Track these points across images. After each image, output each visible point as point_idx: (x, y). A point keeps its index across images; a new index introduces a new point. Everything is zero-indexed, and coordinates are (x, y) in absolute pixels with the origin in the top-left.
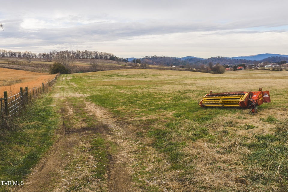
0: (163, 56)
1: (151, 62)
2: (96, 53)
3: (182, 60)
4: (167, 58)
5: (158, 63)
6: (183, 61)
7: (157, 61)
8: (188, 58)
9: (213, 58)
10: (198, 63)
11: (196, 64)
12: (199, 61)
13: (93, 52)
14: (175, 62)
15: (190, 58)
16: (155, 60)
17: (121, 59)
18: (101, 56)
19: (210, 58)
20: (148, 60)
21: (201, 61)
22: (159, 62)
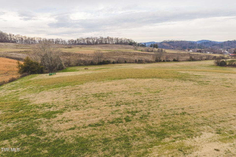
0: (180, 40)
1: (168, 45)
2: (117, 39)
3: (198, 43)
4: (183, 41)
5: (175, 47)
6: (199, 45)
7: (174, 44)
8: (203, 42)
9: (229, 41)
10: (214, 46)
11: (212, 47)
12: (215, 45)
13: (114, 38)
14: (191, 46)
15: (205, 42)
16: (172, 44)
17: (139, 44)
18: (121, 41)
19: (226, 41)
20: (165, 44)
21: (217, 44)
22: (176, 45)
